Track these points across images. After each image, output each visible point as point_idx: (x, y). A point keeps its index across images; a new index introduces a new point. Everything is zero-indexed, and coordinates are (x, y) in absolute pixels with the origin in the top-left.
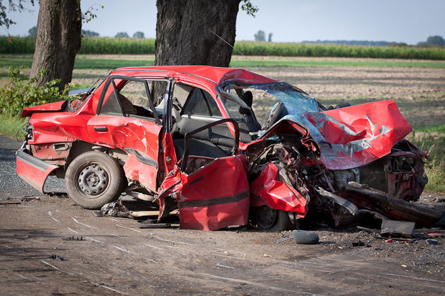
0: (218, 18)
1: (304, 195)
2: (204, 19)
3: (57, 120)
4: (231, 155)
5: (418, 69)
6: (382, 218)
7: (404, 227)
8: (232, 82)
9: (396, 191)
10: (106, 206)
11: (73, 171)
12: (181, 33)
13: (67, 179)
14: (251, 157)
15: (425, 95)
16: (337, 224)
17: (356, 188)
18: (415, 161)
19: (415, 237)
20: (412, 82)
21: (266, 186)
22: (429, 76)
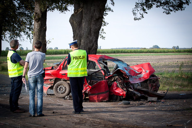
0: (92, 41)
1: (125, 91)
2: (88, 41)
3: (50, 72)
4: (103, 80)
5: (151, 56)
6: (148, 97)
7: (154, 99)
8: (102, 59)
9: (151, 89)
10: (66, 96)
11: (56, 87)
12: (81, 46)
13: (54, 89)
14: (109, 80)
15: (154, 64)
16: (135, 99)
17: (140, 88)
18: (156, 80)
19: (157, 102)
20: (149, 60)
21: (114, 89)
22: (155, 58)
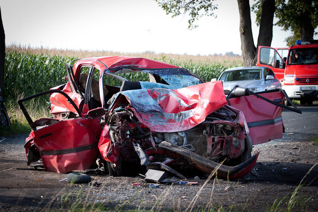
17: (167, 146)
